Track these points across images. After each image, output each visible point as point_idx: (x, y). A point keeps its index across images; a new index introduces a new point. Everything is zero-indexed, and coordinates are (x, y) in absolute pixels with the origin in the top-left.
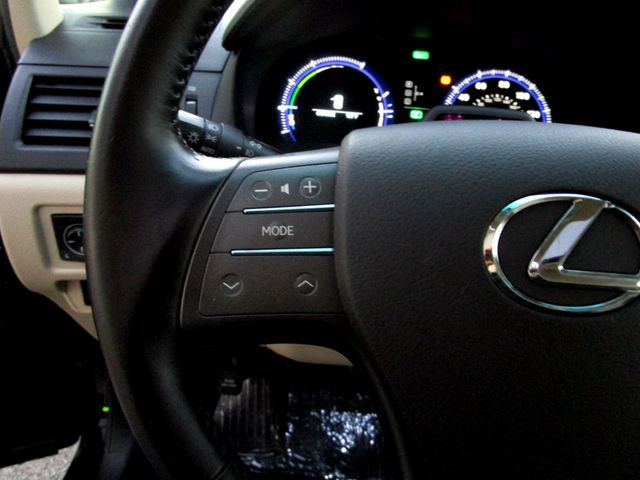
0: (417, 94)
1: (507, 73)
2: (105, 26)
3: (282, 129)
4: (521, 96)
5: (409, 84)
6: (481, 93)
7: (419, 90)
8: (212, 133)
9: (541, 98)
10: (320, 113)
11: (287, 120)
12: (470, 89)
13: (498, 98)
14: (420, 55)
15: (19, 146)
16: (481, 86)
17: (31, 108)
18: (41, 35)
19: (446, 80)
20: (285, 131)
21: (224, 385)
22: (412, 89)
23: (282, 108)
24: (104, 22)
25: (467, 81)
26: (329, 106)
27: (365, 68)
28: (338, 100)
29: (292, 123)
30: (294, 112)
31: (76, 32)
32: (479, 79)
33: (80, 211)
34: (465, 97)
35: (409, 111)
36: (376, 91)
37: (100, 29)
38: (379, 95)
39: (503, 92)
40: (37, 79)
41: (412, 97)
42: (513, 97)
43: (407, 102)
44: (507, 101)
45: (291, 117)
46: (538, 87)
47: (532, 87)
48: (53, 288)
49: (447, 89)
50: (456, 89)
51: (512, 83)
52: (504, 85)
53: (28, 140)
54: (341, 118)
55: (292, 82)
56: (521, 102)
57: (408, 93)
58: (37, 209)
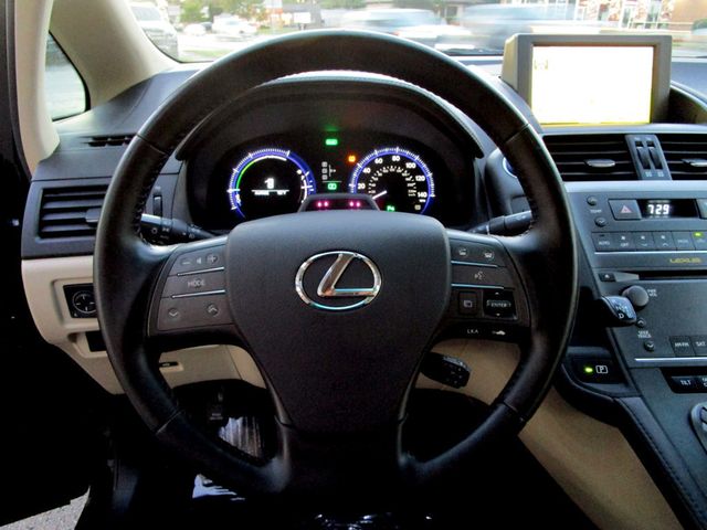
0: (331, 171)
1: (397, 150)
2: (92, 144)
3: (231, 206)
4: (410, 165)
5: (324, 164)
6: (379, 167)
7: (332, 168)
8: (166, 227)
9: (424, 166)
10: (258, 193)
11: (235, 199)
12: (371, 164)
13: (392, 169)
14: (332, 142)
15: (37, 239)
16: (379, 161)
17: (43, 212)
18: (45, 157)
19: (352, 159)
20: (234, 208)
21: (212, 418)
22: (328, 168)
23: (230, 191)
24: (91, 140)
25: (367, 158)
26: (264, 187)
27: (291, 155)
28: (270, 182)
29: (239, 201)
30: (239, 193)
31: (72, 152)
32: (376, 156)
33: (91, 281)
34: (367, 171)
35: (326, 185)
36: (299, 172)
37: (88, 147)
38: (303, 174)
39: (396, 164)
40: (46, 191)
41: (328, 174)
42: (403, 166)
43: (325, 177)
44: (399, 171)
45: (238, 196)
46: (421, 157)
47: (417, 158)
48: (67, 340)
49: (353, 166)
50: (360, 165)
51: (401, 157)
52: (396, 159)
53: (44, 235)
54: (273, 195)
55: (236, 170)
56: (410, 171)
57: (325, 171)
58: (53, 283)
